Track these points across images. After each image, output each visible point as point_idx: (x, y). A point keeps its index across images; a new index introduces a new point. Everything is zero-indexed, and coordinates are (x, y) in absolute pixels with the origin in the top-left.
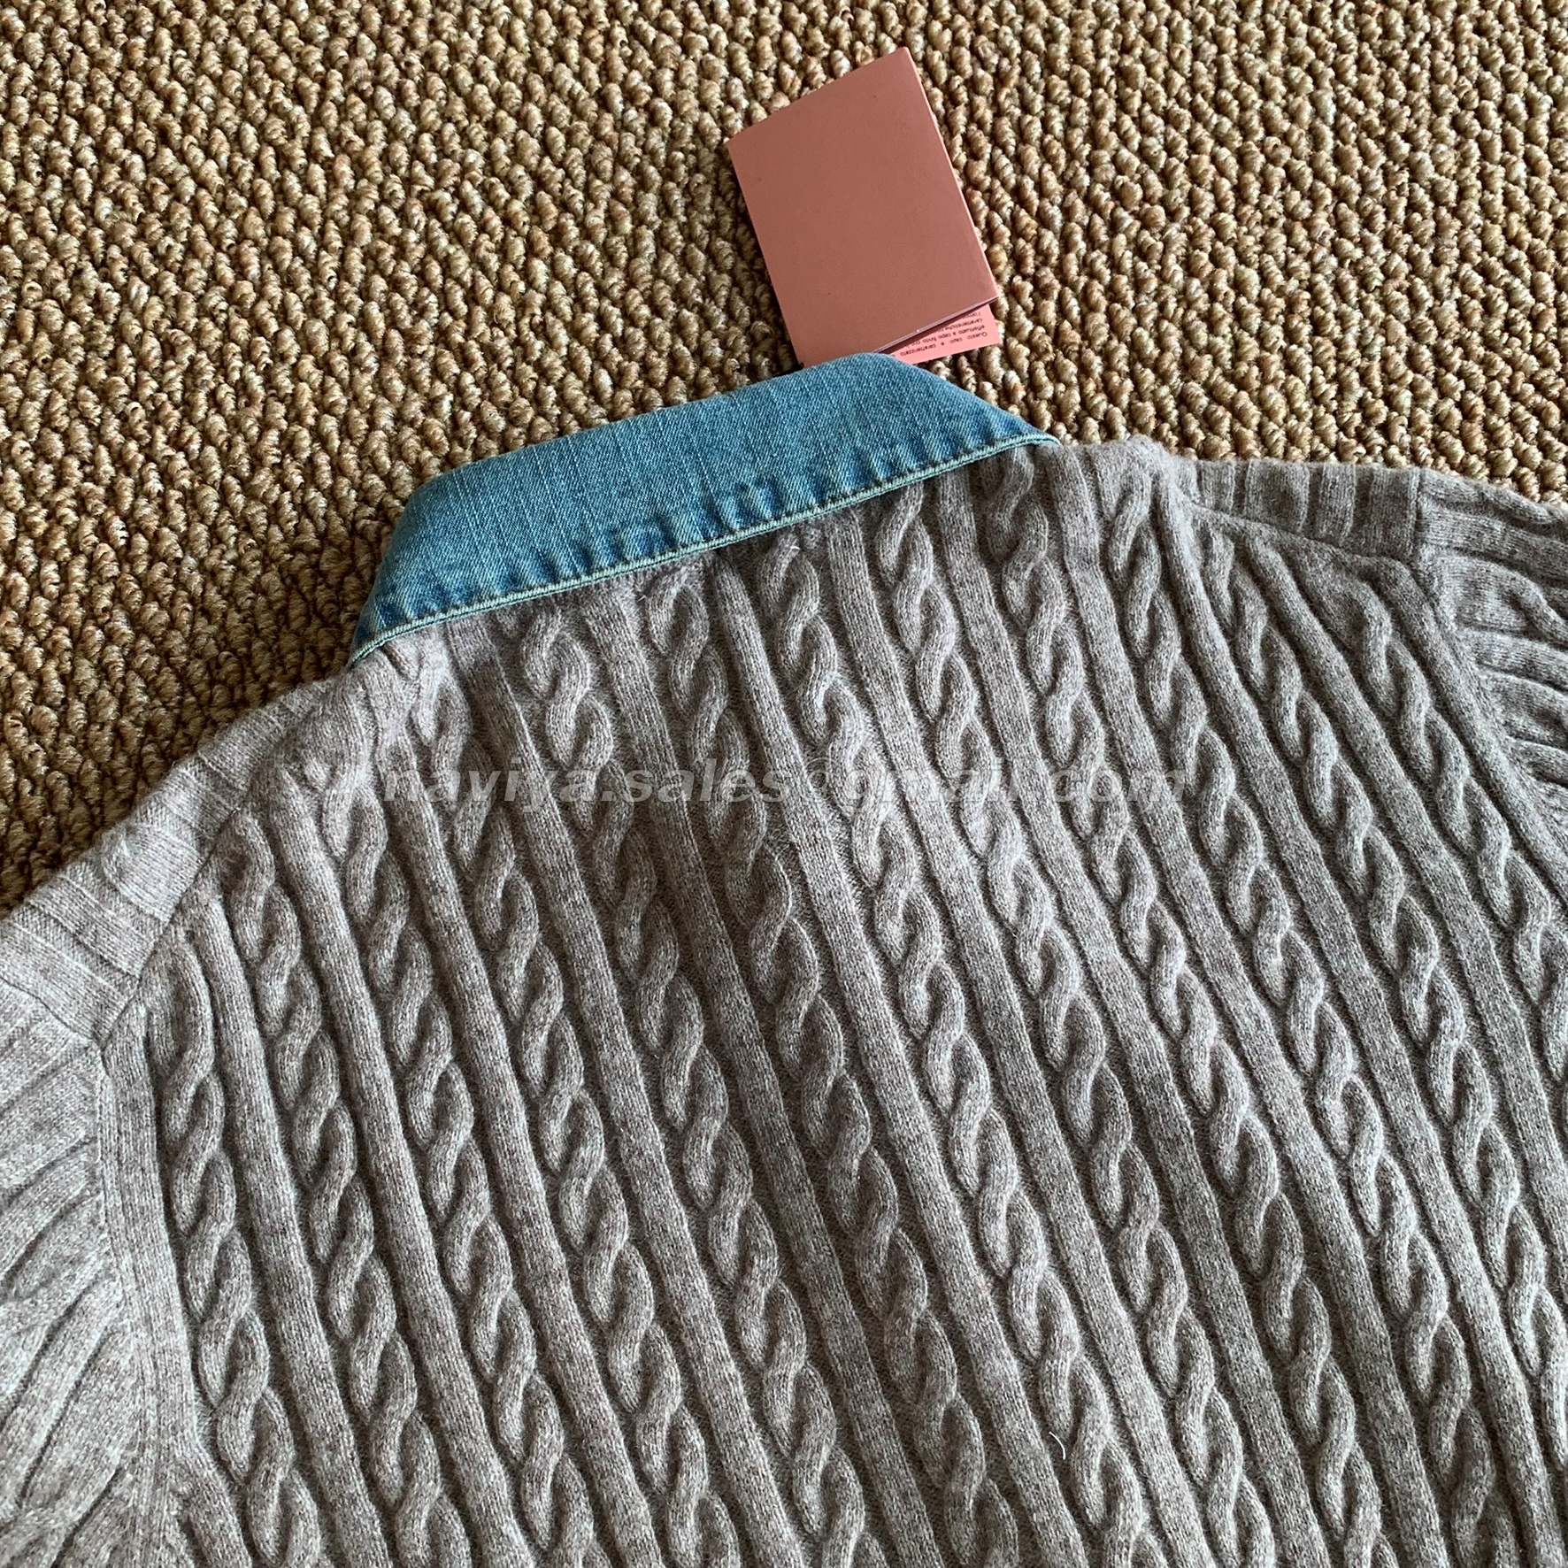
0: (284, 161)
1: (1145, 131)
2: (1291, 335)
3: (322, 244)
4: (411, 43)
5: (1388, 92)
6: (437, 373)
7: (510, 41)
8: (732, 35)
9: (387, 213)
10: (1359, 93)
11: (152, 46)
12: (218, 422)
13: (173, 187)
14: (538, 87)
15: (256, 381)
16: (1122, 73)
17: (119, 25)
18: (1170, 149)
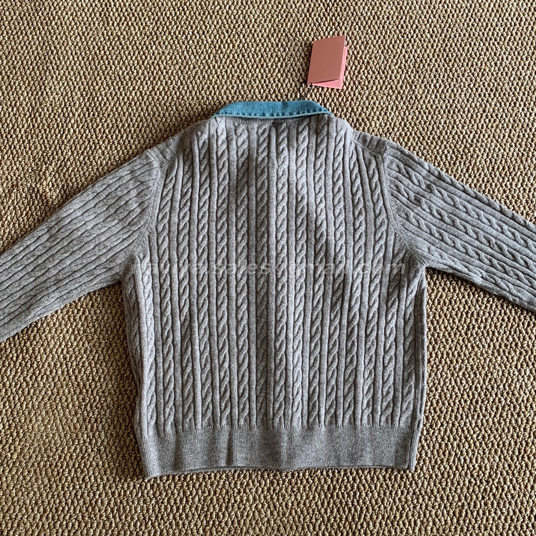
0: (222, 42)
1: (368, 73)
2: (380, 114)
3: (224, 57)
4: (249, 27)
5: (415, 77)
6: (235, 83)
7: (265, 31)
8: (303, 39)
9: (236, 55)
10: (410, 76)
11: (206, 18)
12: (198, 81)
13: (203, 42)
14: (267, 40)
15: (206, 76)
16: (368, 62)
17: (202, 13)
18: (371, 78)
